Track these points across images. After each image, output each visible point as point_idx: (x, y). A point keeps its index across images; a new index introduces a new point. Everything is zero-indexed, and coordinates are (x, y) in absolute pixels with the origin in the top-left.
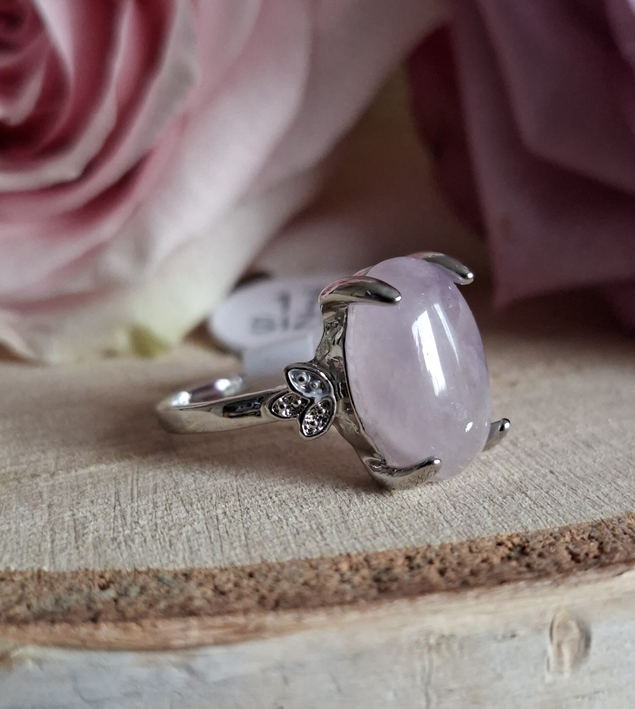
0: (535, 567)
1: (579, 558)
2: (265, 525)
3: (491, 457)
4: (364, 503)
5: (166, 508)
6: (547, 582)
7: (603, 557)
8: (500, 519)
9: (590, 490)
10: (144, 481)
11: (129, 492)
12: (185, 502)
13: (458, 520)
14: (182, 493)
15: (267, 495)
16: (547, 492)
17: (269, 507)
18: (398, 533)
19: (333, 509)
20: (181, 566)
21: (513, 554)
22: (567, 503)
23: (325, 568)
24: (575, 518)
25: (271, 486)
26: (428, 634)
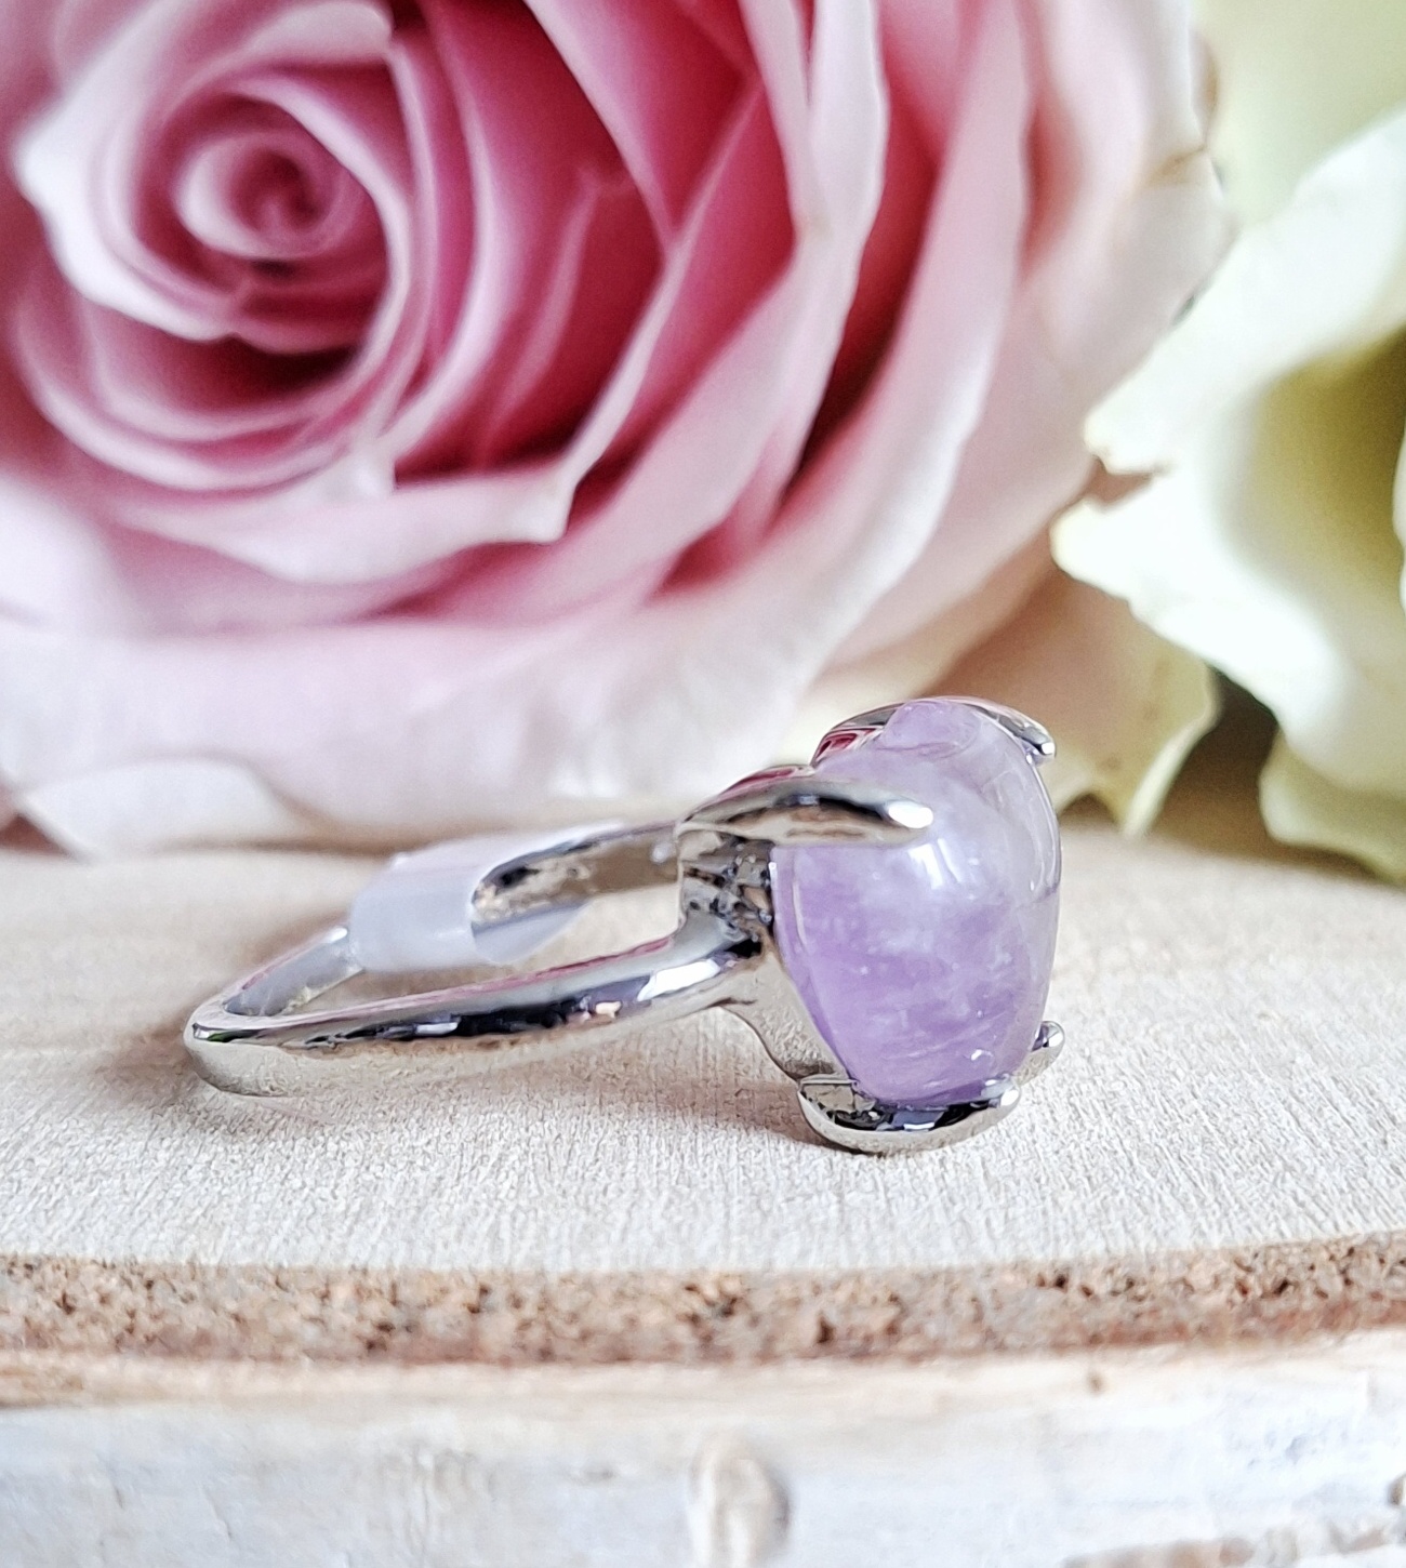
26: (418, 1445)
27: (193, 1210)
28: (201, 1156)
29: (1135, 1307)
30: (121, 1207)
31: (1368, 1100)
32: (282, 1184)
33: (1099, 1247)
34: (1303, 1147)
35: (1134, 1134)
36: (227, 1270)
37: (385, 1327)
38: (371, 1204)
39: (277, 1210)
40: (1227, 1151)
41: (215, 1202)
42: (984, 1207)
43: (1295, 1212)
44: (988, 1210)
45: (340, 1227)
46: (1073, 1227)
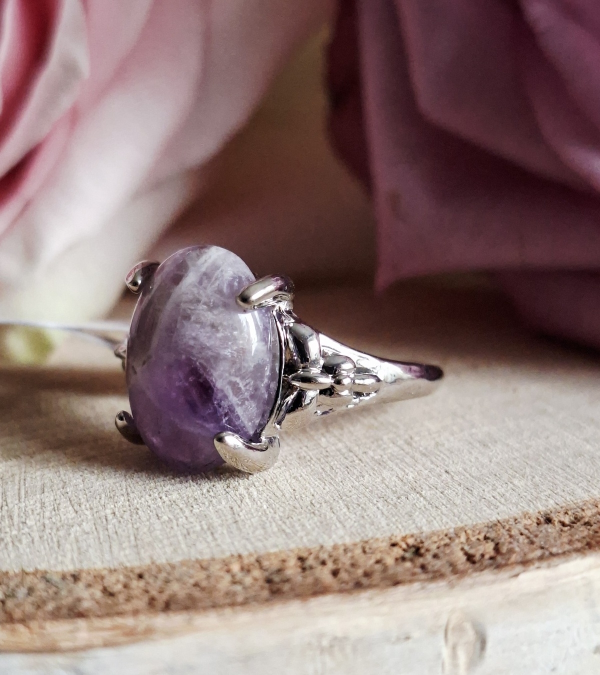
0: (430, 568)
1: (474, 558)
2: (155, 526)
3: (384, 456)
4: (255, 504)
5: (54, 508)
6: (442, 583)
7: (499, 559)
8: (394, 520)
9: (486, 490)
10: (32, 481)
11: (16, 492)
12: (73, 502)
13: (351, 520)
14: (70, 493)
15: (156, 495)
16: (442, 493)
17: (159, 507)
18: (290, 533)
19: (223, 509)
20: (70, 568)
21: (408, 555)
22: (463, 503)
23: (215, 569)
24: (471, 519)
25: (161, 486)
26: (321, 636)
28: (106, 510)
29: (590, 528)
33: (552, 503)
36: (174, 565)
37: (270, 581)
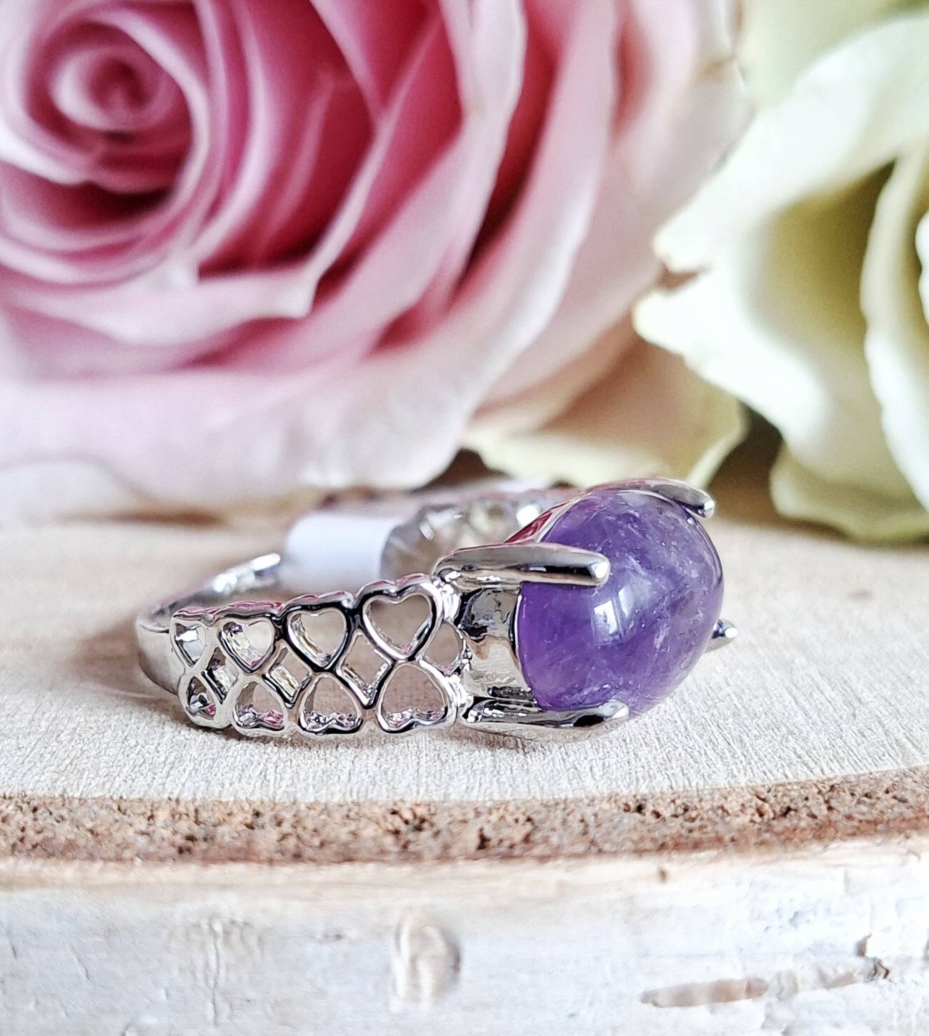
1: (488, 844)
7: (519, 848)
26: (212, 917)
27: (64, 760)
28: (70, 724)
29: (688, 825)
30: (16, 758)
31: (843, 688)
32: (123, 742)
33: (666, 785)
34: (800, 719)
35: (688, 709)
36: (86, 801)
37: (191, 838)
38: (181, 756)
39: (120, 760)
40: (750, 721)
41: (78, 755)
42: (589, 758)
43: (795, 762)
44: (592, 760)
45: (161, 772)
46: (648, 772)
